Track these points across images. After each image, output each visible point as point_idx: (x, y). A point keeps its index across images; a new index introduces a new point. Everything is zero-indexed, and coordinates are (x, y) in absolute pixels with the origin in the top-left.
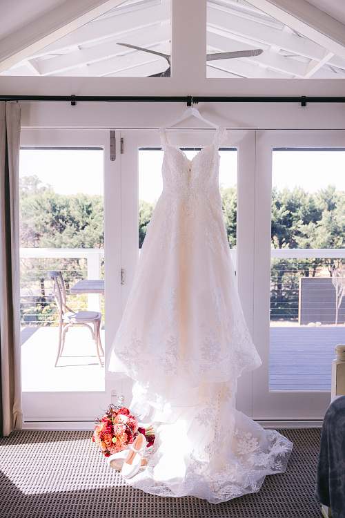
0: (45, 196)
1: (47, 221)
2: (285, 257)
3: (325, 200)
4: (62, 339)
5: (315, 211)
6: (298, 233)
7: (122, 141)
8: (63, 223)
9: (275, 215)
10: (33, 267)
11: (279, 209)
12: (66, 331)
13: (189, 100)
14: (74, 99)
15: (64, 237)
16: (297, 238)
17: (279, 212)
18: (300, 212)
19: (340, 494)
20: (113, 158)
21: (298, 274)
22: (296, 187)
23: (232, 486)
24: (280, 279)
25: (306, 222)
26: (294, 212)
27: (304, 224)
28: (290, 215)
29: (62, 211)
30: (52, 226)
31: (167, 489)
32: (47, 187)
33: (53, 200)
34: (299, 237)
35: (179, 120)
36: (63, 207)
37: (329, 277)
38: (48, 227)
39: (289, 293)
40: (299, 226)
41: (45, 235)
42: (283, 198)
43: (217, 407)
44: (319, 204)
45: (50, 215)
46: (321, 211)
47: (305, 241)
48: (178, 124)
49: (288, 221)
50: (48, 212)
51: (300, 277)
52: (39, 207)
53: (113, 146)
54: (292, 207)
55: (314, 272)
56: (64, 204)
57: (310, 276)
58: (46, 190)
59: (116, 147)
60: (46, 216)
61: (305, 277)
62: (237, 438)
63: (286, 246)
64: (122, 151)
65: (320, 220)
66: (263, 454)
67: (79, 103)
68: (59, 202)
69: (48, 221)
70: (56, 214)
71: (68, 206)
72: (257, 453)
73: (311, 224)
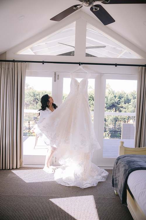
0: (31, 91)
1: (32, 100)
2: (117, 115)
3: (132, 95)
4: (37, 140)
5: (128, 99)
6: (122, 107)
7: (58, 76)
8: (37, 101)
9: (114, 100)
10: (26, 116)
11: (115, 98)
12: (38, 137)
13: (80, 64)
15: (37, 106)
16: (121, 109)
18: (123, 100)
19: (117, 183)
20: (55, 81)
21: (122, 122)
22: (122, 91)
23: (88, 184)
24: (115, 123)
25: (125, 103)
26: (121, 99)
27: (124, 104)
28: (119, 101)
31: (68, 184)
32: (32, 88)
33: (34, 92)
35: (76, 70)
36: (37, 95)
37: (133, 123)
38: (32, 102)
39: (119, 129)
40: (123, 104)
41: (31, 105)
42: (117, 94)
43: (85, 161)
44: (130, 97)
45: (33, 98)
46: (131, 99)
47: (124, 110)
49: (118, 103)
50: (32, 97)
52: (29, 95)
53: (55, 77)
54: (120, 98)
55: (128, 121)
57: (126, 123)
59: (56, 78)
60: (31, 98)
61: (124, 123)
62: (91, 171)
63: (118, 112)
64: (58, 79)
65: (130, 102)
66: (99, 176)
67: (44, 63)
68: (36, 93)
70: (35, 98)
71: (39, 95)
72: (97, 175)
73: (127, 104)
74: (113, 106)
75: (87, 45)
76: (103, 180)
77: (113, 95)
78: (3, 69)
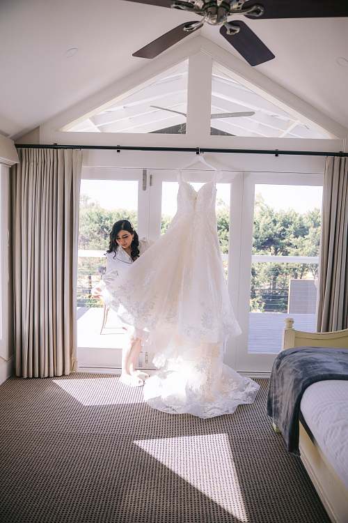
0: (94, 210)
2: (278, 262)
3: (312, 219)
4: (106, 315)
5: (303, 227)
6: (290, 245)
7: (151, 177)
9: (272, 230)
10: (83, 265)
11: (275, 225)
13: (197, 151)
14: (118, 148)
16: (288, 248)
17: (275, 228)
18: (291, 228)
19: (278, 408)
20: (144, 188)
21: (289, 277)
23: (216, 410)
24: (274, 279)
25: (297, 236)
26: (287, 227)
27: (294, 237)
28: (284, 230)
29: (106, 222)
30: (98, 234)
31: (173, 410)
32: (95, 203)
33: (100, 213)
34: (290, 248)
35: (190, 164)
36: (107, 219)
37: (313, 279)
38: (96, 234)
39: (282, 291)
40: (291, 239)
41: (93, 240)
42: (279, 216)
43: (210, 361)
44: (307, 223)
45: (97, 225)
46: (309, 228)
47: (295, 250)
48: (189, 167)
49: (282, 236)
50: (96, 223)
51: (290, 278)
52: (89, 219)
53: (144, 180)
54: (286, 224)
55: (302, 275)
56: (108, 217)
57: (299, 278)
58: (95, 206)
59: (147, 181)
60: (94, 225)
61: (294, 279)
62: (223, 382)
63: (280, 254)
64: (151, 184)
65: (307, 234)
66: (239, 392)
67: (121, 151)
68: (105, 215)
69: (95, 229)
70: (102, 225)
71: (111, 218)
72: (236, 391)
73: (300, 237)
74: (270, 242)
75: (215, 109)
76: (249, 401)
77: (269, 217)
78: (32, 163)
